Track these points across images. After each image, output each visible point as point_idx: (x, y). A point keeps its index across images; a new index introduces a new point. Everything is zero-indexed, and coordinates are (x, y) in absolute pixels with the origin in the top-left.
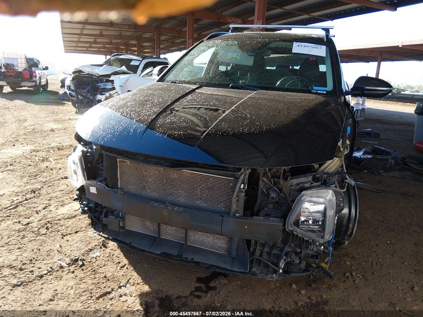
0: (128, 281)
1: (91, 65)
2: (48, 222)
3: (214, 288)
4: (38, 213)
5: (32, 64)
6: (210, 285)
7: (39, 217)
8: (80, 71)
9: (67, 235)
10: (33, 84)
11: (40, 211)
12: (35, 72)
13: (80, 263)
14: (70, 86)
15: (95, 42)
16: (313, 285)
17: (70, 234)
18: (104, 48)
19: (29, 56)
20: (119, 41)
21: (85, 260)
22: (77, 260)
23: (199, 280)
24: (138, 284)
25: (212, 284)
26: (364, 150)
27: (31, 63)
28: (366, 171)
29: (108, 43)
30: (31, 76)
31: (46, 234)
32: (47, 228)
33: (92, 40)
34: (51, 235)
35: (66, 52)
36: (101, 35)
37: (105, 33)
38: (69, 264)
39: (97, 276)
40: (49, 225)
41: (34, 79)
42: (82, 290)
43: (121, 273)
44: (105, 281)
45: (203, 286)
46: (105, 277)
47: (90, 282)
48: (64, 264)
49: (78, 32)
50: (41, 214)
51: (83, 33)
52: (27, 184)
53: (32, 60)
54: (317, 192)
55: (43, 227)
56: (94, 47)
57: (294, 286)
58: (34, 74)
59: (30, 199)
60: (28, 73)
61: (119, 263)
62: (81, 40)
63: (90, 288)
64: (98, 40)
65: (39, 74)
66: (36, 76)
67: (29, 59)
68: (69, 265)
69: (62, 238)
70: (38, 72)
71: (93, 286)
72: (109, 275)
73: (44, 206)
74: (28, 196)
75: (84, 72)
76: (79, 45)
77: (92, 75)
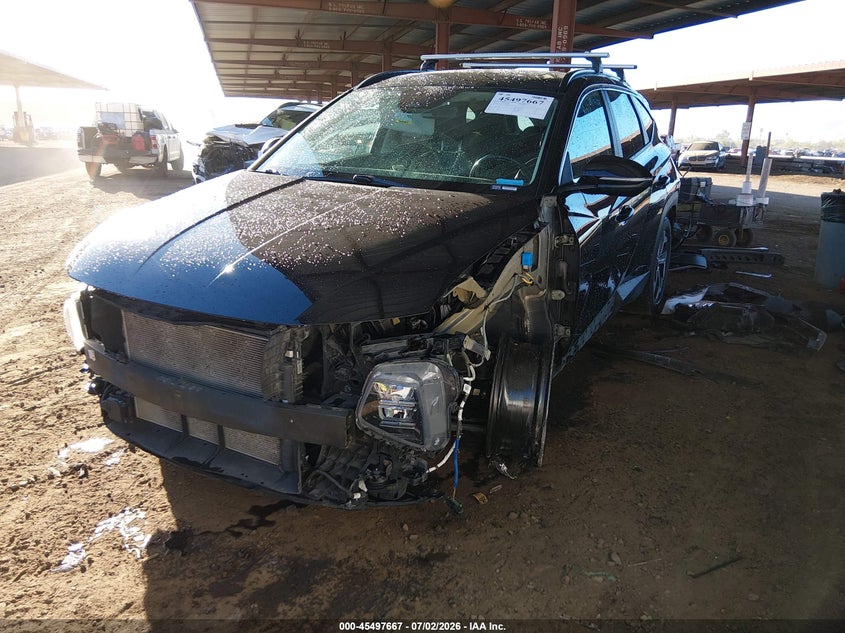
0: (142, 503)
1: (237, 126)
2: (66, 406)
3: (272, 523)
4: (57, 392)
5: (151, 122)
6: (267, 518)
7: (55, 397)
8: (217, 138)
9: (84, 429)
10: (153, 160)
11: (62, 389)
12: (154, 138)
13: (82, 472)
14: (198, 166)
15: (277, 76)
16: (439, 528)
17: (89, 427)
18: (295, 85)
19: (145, 108)
20: (322, 72)
21: (90, 468)
22: (77, 469)
23: (255, 510)
24: (154, 510)
25: (269, 518)
26: (705, 291)
27: (149, 120)
28: (693, 334)
29: (300, 77)
30: (148, 144)
31: (53, 426)
32: (59, 417)
33: (271, 72)
34: (61, 427)
35: (227, 96)
36: (284, 63)
37: (291, 58)
38: (66, 472)
39: (98, 493)
40: (65, 412)
41: (154, 151)
42: (65, 512)
43: (138, 491)
44: (105, 501)
45: (255, 519)
46: (109, 496)
47: (82, 501)
48: (57, 473)
49: (242, 57)
50: (61, 394)
51: (251, 59)
52: (62, 344)
53: (150, 115)
54: (403, 367)
55: (54, 413)
56: (277, 86)
57: (406, 527)
58: (153, 142)
59: (56, 368)
60: (142, 140)
61: (142, 476)
62: (251, 72)
63: (79, 510)
64: (281, 72)
65: (163, 141)
66: (156, 146)
67: (145, 113)
68: (64, 474)
69: (75, 433)
70: (160, 137)
71: (85, 507)
72: (116, 492)
73: (72, 380)
74: (55, 364)
75: (222, 140)
76: (248, 82)
77: (237, 145)
